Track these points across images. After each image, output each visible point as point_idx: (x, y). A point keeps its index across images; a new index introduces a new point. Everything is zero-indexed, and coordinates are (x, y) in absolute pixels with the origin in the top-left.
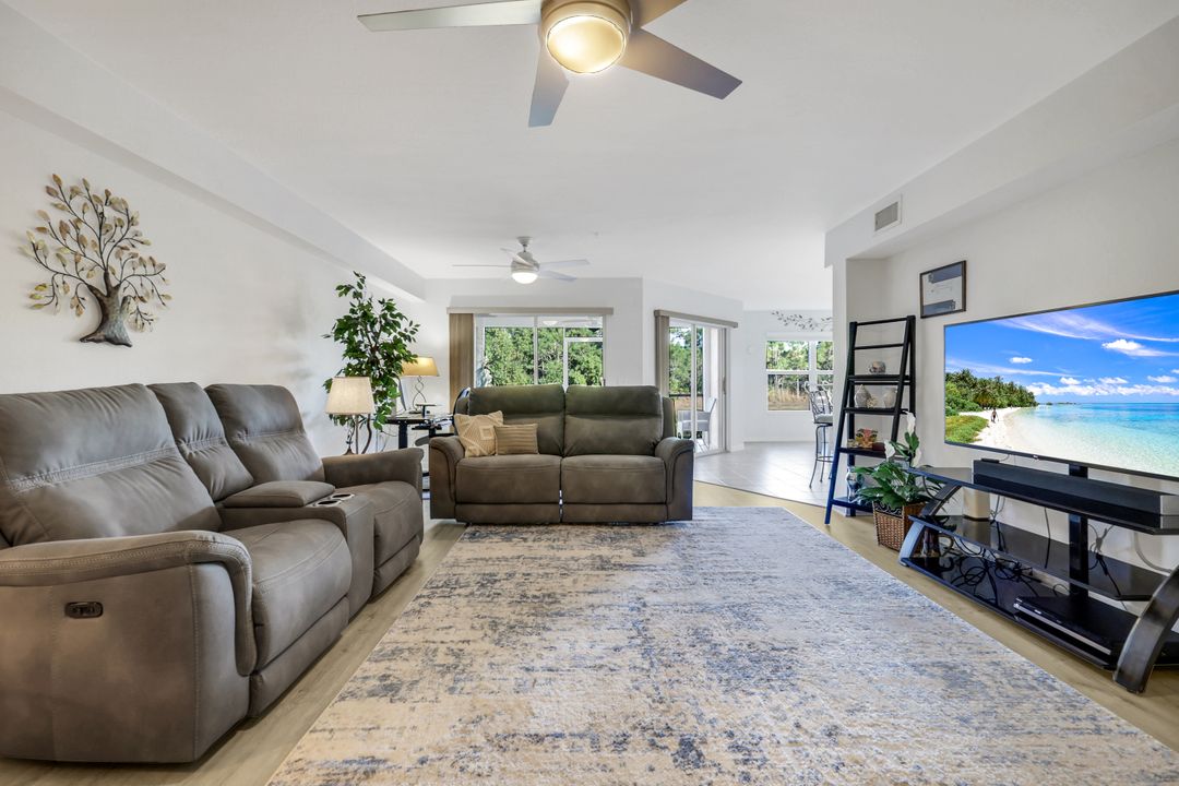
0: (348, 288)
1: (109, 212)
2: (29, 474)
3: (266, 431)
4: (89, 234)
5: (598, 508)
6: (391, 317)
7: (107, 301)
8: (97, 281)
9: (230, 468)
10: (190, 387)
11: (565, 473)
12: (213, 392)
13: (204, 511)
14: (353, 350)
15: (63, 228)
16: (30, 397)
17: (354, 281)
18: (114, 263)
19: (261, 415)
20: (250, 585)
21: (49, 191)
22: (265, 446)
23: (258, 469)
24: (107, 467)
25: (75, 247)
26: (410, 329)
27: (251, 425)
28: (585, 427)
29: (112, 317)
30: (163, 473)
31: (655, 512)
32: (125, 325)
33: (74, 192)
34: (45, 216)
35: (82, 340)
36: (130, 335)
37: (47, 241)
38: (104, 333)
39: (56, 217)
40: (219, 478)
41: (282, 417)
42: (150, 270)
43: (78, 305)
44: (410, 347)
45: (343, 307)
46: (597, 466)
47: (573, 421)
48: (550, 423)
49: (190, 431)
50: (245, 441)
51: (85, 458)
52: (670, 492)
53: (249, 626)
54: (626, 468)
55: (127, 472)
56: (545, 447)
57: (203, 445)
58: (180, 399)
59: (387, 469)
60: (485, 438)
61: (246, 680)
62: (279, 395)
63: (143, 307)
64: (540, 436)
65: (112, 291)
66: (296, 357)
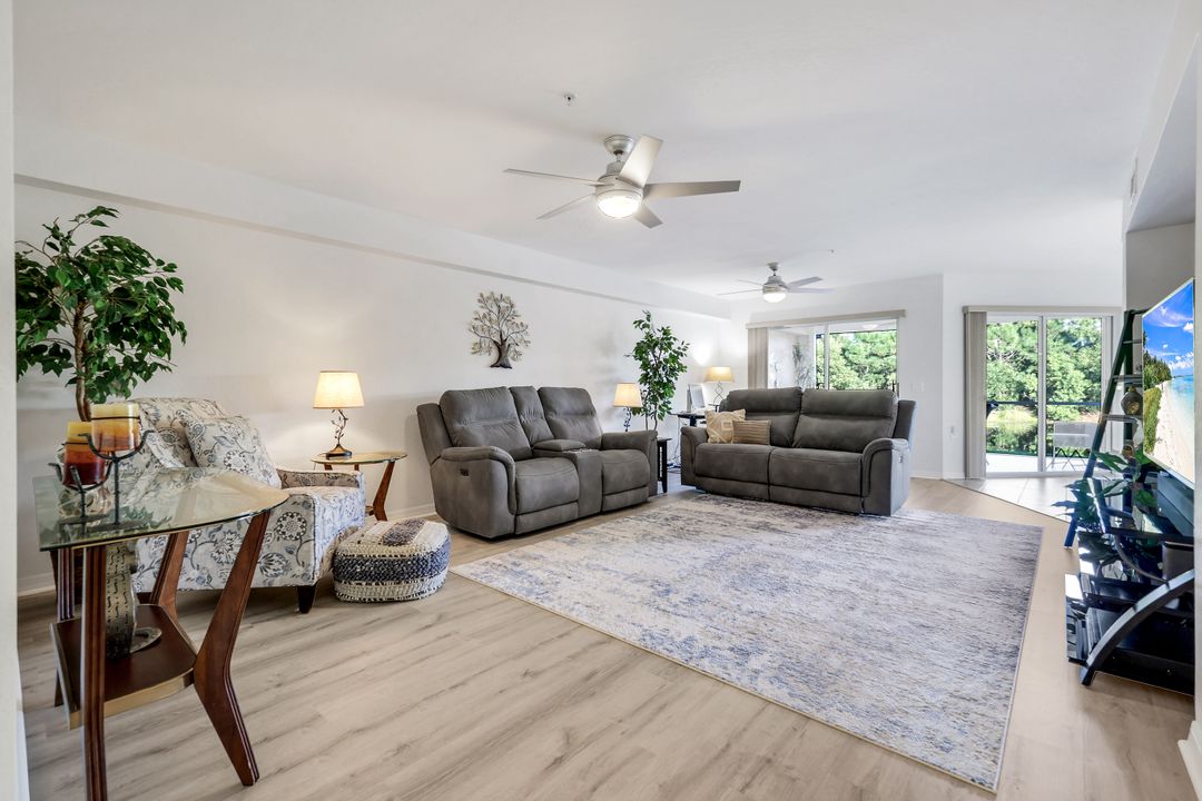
0: (640, 322)
1: (502, 304)
2: (459, 422)
3: (566, 413)
4: (494, 317)
5: (799, 492)
6: (666, 339)
7: (501, 346)
8: (497, 339)
9: (542, 429)
10: (530, 389)
11: (772, 460)
12: (542, 393)
13: (522, 449)
14: (645, 366)
15: (485, 316)
16: (463, 392)
17: (644, 318)
18: (504, 328)
19: (564, 404)
20: (514, 475)
21: (479, 301)
22: (565, 423)
23: (557, 432)
24: (486, 423)
25: (488, 323)
26: (682, 347)
27: (557, 409)
28: (811, 425)
29: (504, 355)
30: (508, 428)
31: (849, 502)
32: (509, 358)
33: (489, 298)
34: (477, 313)
35: (492, 366)
36: (511, 362)
37: (478, 323)
38: (501, 363)
39: (482, 312)
40: (535, 434)
41: (578, 406)
42: (521, 329)
43: (489, 352)
44: (682, 360)
45: (640, 336)
46: (798, 457)
47: (804, 419)
48: (783, 421)
49: (525, 410)
50: (553, 418)
51: (479, 418)
52: (865, 486)
53: (514, 493)
54: (823, 461)
55: (494, 426)
56: (776, 440)
57: (532, 418)
58: (522, 395)
59: (632, 441)
60: (724, 429)
61: (513, 517)
62: (580, 394)
63: (517, 349)
64: (772, 431)
65: (503, 342)
66: (610, 370)
